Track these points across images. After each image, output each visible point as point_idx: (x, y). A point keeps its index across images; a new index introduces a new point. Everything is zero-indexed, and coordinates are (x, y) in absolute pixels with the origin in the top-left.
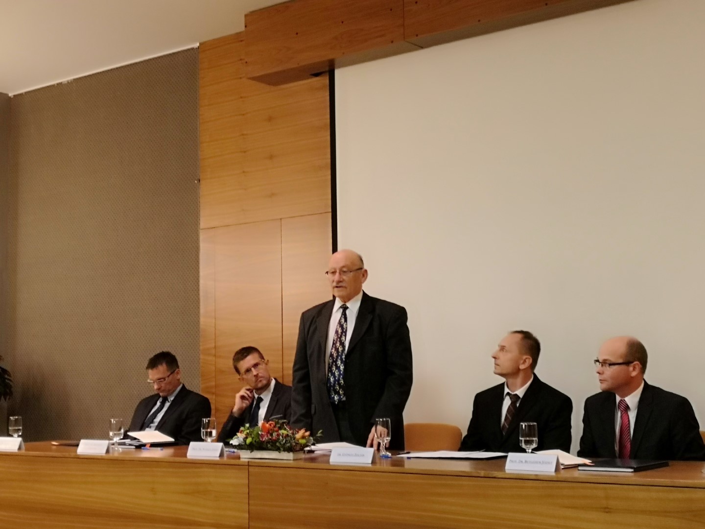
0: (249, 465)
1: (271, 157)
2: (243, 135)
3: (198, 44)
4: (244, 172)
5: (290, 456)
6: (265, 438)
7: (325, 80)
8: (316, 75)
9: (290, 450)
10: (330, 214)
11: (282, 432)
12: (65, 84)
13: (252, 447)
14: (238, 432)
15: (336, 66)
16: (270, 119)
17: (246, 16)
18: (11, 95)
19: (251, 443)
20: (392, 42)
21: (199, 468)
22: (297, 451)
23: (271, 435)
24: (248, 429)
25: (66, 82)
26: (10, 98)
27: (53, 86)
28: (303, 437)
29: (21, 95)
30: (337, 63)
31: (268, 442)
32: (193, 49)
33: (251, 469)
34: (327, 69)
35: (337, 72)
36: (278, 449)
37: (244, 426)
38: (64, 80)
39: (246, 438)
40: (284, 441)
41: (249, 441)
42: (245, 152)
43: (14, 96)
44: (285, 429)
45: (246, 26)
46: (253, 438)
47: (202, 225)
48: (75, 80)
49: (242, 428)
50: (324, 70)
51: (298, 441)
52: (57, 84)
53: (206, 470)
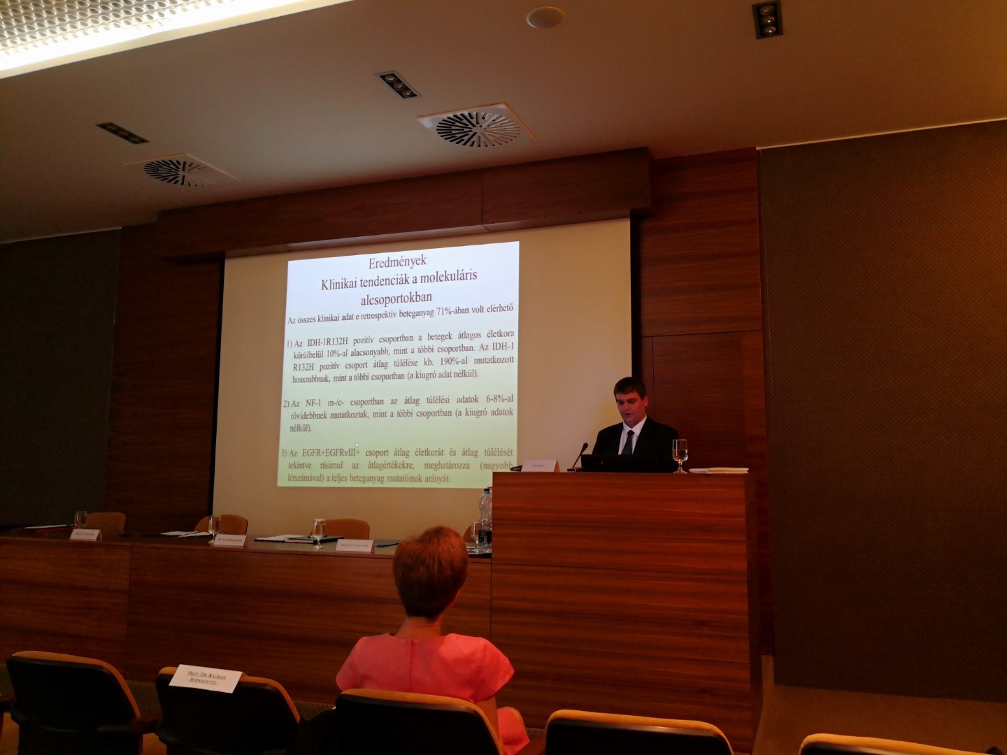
3: (121, 228)
7: (217, 266)
8: (211, 262)
15: (225, 257)
17: (159, 212)
32: (115, 230)
34: (219, 258)
35: (227, 262)
45: (158, 220)
50: (216, 259)
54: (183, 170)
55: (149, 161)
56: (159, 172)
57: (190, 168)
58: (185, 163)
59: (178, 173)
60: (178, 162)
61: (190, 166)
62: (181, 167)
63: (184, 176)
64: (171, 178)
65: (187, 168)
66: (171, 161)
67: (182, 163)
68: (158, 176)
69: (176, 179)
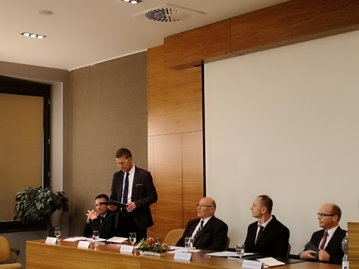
0: (141, 258)
1: (178, 104)
2: (166, 93)
3: (147, 50)
4: (166, 110)
5: (159, 255)
6: (149, 246)
7: (200, 68)
8: (197, 66)
9: (159, 252)
10: (202, 132)
11: (156, 243)
12: (92, 66)
13: (143, 250)
14: (140, 242)
15: (204, 62)
16: (177, 86)
17: (164, 39)
18: (69, 70)
19: (143, 248)
20: (226, 53)
21: (121, 258)
22: (161, 252)
23: (152, 245)
24: (143, 241)
25: (92, 65)
26: (69, 72)
27: (87, 67)
28: (165, 246)
29: (73, 71)
30: (205, 61)
31: (150, 248)
32: (145, 52)
33: (142, 260)
34: (201, 64)
35: (205, 65)
36: (153, 251)
37: (142, 239)
38: (92, 64)
39: (141, 245)
40: (156, 248)
41: (142, 247)
42: (166, 101)
43: (71, 71)
44: (157, 242)
45: (164, 44)
46: (144, 246)
47: (149, 135)
48: (96, 64)
49: (141, 240)
50: (199, 64)
51: (162, 248)
52: (89, 66)
53: (124, 259)
54: (168, 13)
55: (147, 12)
56: (155, 16)
57: (171, 11)
58: (167, 9)
59: (165, 15)
60: (163, 9)
61: (170, 10)
62: (166, 12)
63: (170, 16)
64: (163, 19)
65: (169, 12)
66: (158, 10)
67: (165, 10)
68: (155, 19)
69: (166, 19)
